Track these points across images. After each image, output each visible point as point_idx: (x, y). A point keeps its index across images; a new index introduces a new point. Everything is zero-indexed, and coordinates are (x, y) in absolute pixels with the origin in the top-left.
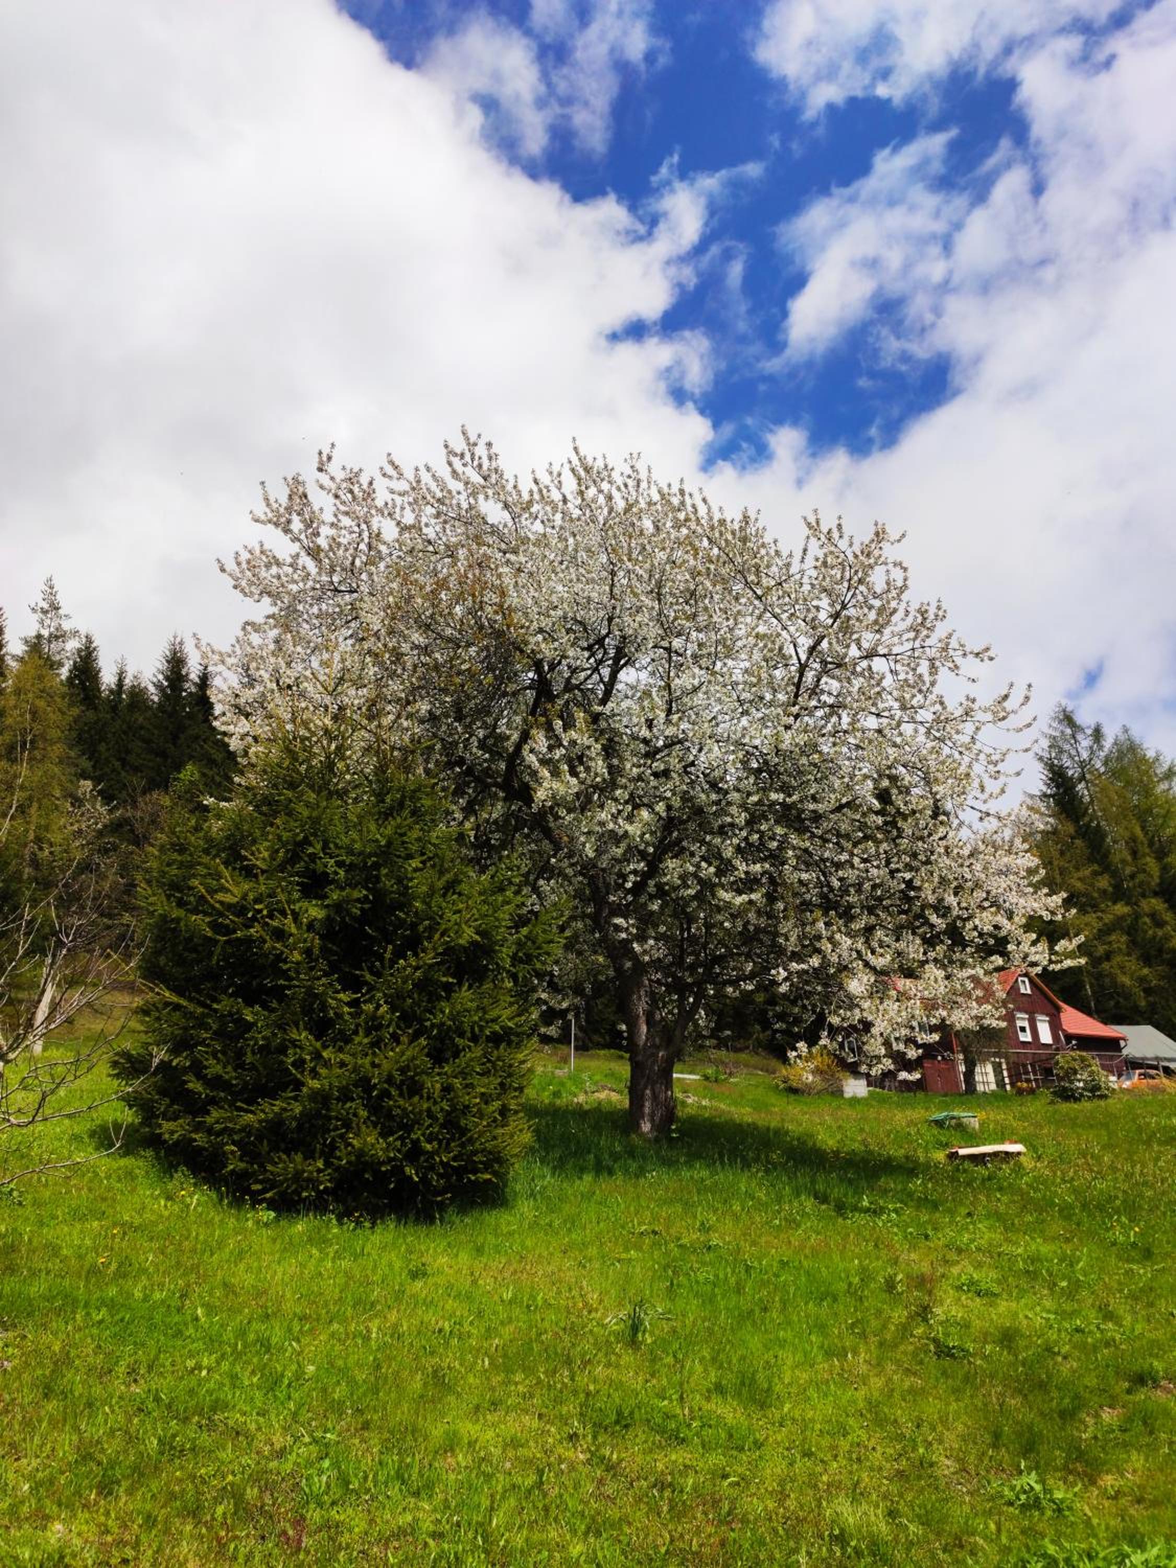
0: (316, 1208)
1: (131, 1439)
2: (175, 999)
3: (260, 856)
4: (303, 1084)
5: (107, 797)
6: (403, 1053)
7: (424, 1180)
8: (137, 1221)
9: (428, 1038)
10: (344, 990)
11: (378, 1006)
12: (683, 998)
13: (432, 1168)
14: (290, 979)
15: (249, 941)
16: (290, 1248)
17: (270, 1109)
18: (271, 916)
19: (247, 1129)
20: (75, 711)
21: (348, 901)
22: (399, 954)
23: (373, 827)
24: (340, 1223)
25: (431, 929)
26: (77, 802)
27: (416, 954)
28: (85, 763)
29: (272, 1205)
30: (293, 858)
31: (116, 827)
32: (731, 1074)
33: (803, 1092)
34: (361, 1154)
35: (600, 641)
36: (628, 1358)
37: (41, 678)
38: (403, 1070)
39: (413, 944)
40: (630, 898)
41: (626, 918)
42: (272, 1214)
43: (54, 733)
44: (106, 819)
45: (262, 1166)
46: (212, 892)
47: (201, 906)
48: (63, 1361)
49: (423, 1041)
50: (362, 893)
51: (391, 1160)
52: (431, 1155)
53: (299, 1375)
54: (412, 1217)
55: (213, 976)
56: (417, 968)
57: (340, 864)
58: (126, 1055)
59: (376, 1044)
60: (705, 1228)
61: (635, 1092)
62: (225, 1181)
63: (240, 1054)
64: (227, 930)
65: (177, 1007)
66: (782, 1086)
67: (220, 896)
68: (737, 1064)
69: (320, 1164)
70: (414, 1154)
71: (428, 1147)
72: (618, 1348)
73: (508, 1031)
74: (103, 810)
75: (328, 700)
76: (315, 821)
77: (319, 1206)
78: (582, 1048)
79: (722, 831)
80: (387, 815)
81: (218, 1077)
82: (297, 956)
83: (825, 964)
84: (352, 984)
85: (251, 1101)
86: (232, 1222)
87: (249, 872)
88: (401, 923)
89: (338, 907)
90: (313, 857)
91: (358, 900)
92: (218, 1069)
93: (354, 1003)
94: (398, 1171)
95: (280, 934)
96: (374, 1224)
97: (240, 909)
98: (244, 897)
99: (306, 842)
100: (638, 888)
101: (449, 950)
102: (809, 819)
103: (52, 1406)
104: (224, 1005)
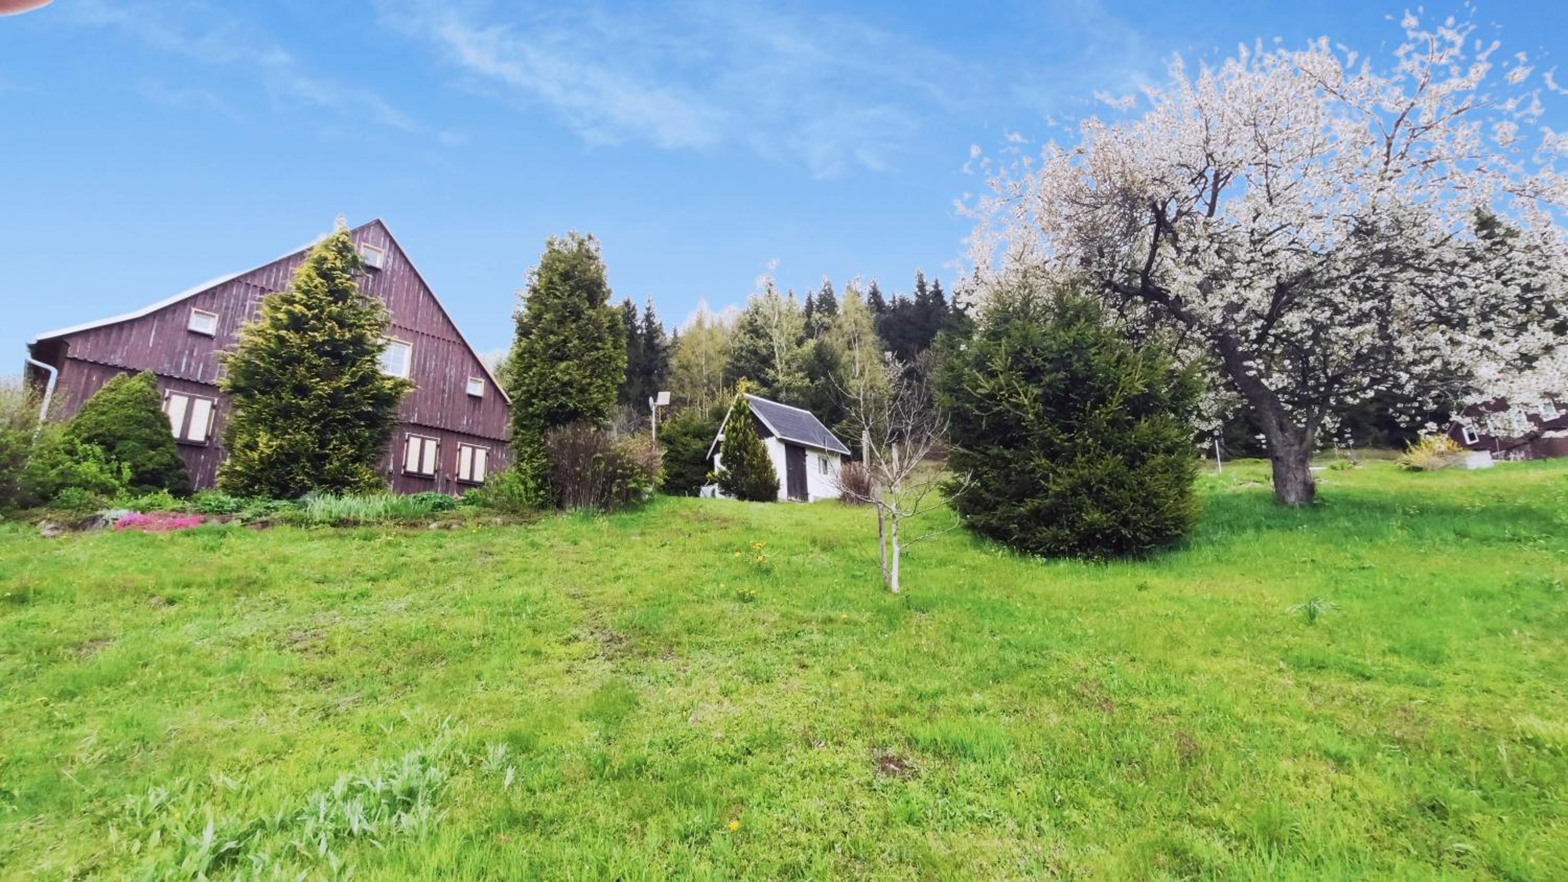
0: (1070, 556)
1: (1003, 661)
2: (966, 451)
3: (997, 364)
4: (1048, 489)
5: (900, 358)
6: (1107, 466)
7: (1134, 537)
8: (973, 564)
9: (1124, 454)
10: (1063, 433)
11: (1086, 440)
12: (1310, 411)
13: (1139, 530)
14: (1028, 431)
15: (1000, 413)
16: (1058, 575)
17: (1030, 504)
18: (1011, 396)
19: (1021, 516)
20: (874, 315)
21: (1055, 380)
22: (1094, 407)
23: (1062, 333)
24: (1086, 564)
25: (1115, 387)
26: (886, 364)
27: (1106, 406)
28: (887, 343)
29: (1043, 555)
30: (1016, 361)
31: (909, 374)
32: (1355, 464)
33: (1426, 470)
34: (1091, 525)
35: (1201, 175)
36: (1310, 631)
37: (854, 302)
38: (1109, 475)
39: (1102, 400)
40: (1255, 346)
41: (1254, 360)
42: (1045, 560)
43: (867, 330)
44: (902, 370)
45: (1034, 535)
46: (974, 389)
47: (969, 398)
48: (956, 626)
49: (1120, 457)
50: (1062, 375)
51: (1111, 527)
52: (1136, 522)
53: (1086, 634)
54: (1131, 559)
55: (983, 436)
56: (1108, 414)
57: (1045, 360)
58: (946, 484)
59: (1089, 461)
60: (1356, 557)
61: (1278, 477)
62: (1014, 543)
63: (1008, 475)
64: (987, 409)
65: (968, 455)
66: (1405, 467)
67: (979, 391)
68: (1360, 457)
69: (1067, 532)
70: (1125, 522)
71: (1134, 518)
72: (1301, 626)
73: (1176, 445)
74: (900, 365)
75: (1017, 265)
76: (1025, 337)
77: (1071, 553)
78: (1225, 459)
79: (1330, 283)
80: (1069, 325)
81: (998, 490)
82: (1031, 417)
83: (1446, 364)
84: (1068, 429)
85: (1021, 501)
86: (1023, 564)
87: (993, 375)
88: (1092, 388)
89: (1049, 385)
90: (1028, 359)
91: (1062, 380)
92: (997, 485)
93: (1071, 439)
94: (1117, 532)
95: (1017, 406)
96: (1106, 563)
97: (991, 396)
98: (993, 388)
99: (1022, 350)
100: (1261, 339)
101: (1127, 401)
102: (1412, 257)
103: (958, 645)
104: (994, 451)
